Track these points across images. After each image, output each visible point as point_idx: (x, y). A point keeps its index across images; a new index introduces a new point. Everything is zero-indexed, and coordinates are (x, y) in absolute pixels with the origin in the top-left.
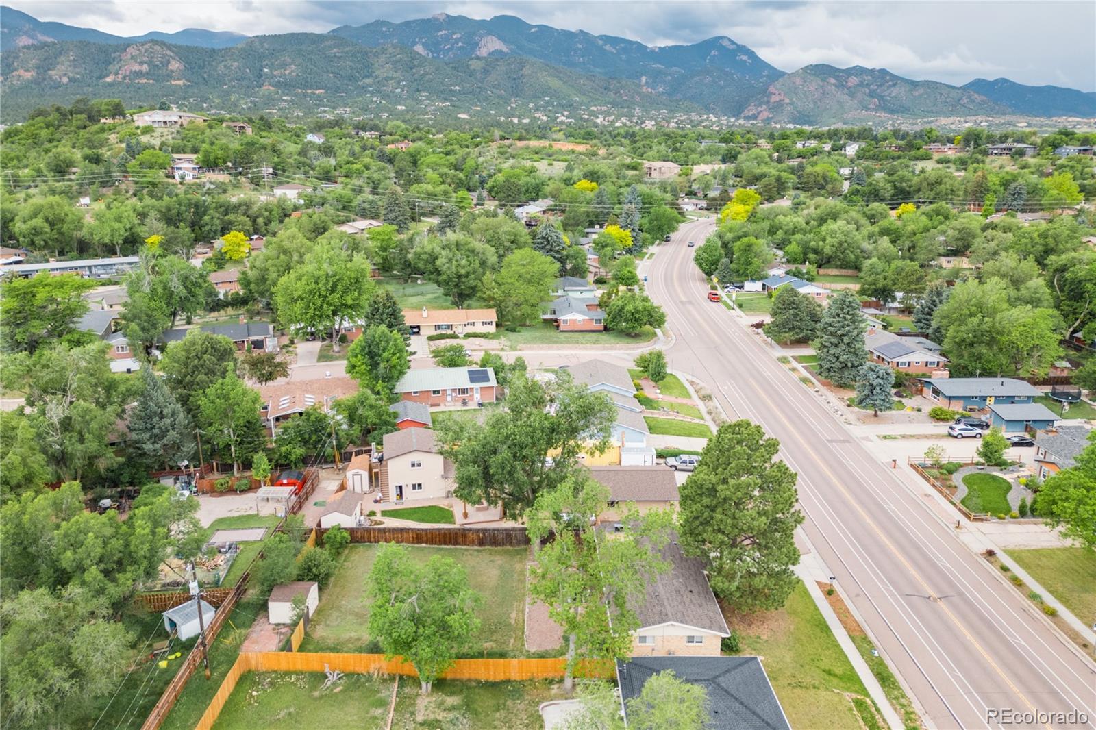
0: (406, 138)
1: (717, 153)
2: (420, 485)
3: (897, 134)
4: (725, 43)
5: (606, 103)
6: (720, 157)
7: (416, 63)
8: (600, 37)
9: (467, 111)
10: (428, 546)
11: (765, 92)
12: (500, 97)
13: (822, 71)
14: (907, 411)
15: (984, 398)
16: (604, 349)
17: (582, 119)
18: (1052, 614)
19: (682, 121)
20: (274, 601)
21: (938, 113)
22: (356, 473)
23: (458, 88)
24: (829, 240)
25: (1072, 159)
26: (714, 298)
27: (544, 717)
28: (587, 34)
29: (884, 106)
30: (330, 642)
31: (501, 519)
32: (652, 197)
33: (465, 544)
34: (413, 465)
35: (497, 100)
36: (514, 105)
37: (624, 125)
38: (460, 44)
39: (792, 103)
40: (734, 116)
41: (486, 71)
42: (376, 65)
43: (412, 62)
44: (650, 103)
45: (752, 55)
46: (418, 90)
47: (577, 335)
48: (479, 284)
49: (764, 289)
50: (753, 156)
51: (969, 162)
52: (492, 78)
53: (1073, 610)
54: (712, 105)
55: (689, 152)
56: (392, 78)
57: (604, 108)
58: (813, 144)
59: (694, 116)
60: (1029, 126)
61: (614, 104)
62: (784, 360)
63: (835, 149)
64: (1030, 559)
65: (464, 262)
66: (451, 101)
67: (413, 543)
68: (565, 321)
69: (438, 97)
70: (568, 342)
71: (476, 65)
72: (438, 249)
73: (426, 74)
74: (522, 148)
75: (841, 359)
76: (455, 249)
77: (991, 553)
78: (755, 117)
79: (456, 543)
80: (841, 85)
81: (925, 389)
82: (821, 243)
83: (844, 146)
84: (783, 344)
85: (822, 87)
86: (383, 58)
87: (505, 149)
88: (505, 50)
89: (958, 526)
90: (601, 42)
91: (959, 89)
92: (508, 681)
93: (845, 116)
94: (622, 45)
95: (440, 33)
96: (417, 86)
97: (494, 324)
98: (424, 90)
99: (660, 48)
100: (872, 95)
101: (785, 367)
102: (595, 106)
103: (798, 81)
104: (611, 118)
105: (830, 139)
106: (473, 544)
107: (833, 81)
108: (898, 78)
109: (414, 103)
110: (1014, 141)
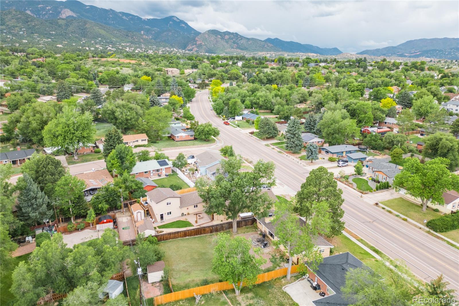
0: (41, 56)
1: (189, 65)
2: (170, 213)
3: (254, 58)
4: (175, 19)
5: (128, 42)
6: (191, 67)
7: (29, 19)
8: (120, 13)
9: (61, 43)
10: (189, 237)
11: (194, 40)
12: (76, 37)
13: (214, 32)
14: (320, 160)
15: (342, 152)
16: (198, 147)
17: (119, 49)
18: (406, 220)
19: (164, 51)
20: (150, 272)
21: (258, 50)
22: (138, 212)
23: (54, 33)
24: (261, 99)
25: (314, 68)
26: (226, 124)
27: (287, 292)
28: (114, 11)
29: (239, 47)
30: (182, 284)
31: (212, 221)
32: (182, 83)
33: (204, 233)
34: (168, 204)
35: (75, 39)
36: (84, 42)
37: (139, 52)
38: (51, 12)
39: (205, 45)
40: (183, 49)
41: (67, 25)
42: (6, 19)
43: (27, 20)
44: (147, 43)
45: (186, 24)
46: (32, 33)
47: (184, 142)
48: (137, 123)
49: (243, 119)
50: (204, 66)
51: (281, 69)
52: (71, 28)
53: (410, 218)
54: (173, 45)
55: (177, 64)
56: (17, 27)
57: (128, 44)
58: (225, 61)
59: (168, 49)
60: (288, 56)
61: (132, 43)
62: (267, 145)
63: (234, 63)
64: (388, 203)
65: (128, 113)
66: (51, 38)
67: (183, 237)
68: (178, 137)
69: (44, 37)
70: (182, 146)
71: (61, 22)
72: (115, 108)
73: (36, 25)
74: (105, 61)
75: (296, 143)
76: (122, 108)
77: (377, 204)
78: (191, 50)
79: (201, 234)
80: (223, 38)
81: (322, 151)
82: (258, 101)
83: (237, 63)
84: (264, 139)
85: (216, 39)
86: (10, 16)
87: (96, 62)
88: (75, 16)
89: (361, 197)
90: (121, 15)
91: (264, 41)
92: (264, 282)
93: (226, 51)
94: (130, 17)
95: (39, 6)
96: (31, 31)
97: (147, 140)
98: (36, 33)
99: (147, 19)
100: (234, 42)
101: (270, 148)
102: (123, 43)
103: (207, 36)
104: (133, 49)
105: (231, 59)
106: (208, 233)
107: (219, 37)
108: (243, 37)
109: (32, 39)
110: (295, 61)
